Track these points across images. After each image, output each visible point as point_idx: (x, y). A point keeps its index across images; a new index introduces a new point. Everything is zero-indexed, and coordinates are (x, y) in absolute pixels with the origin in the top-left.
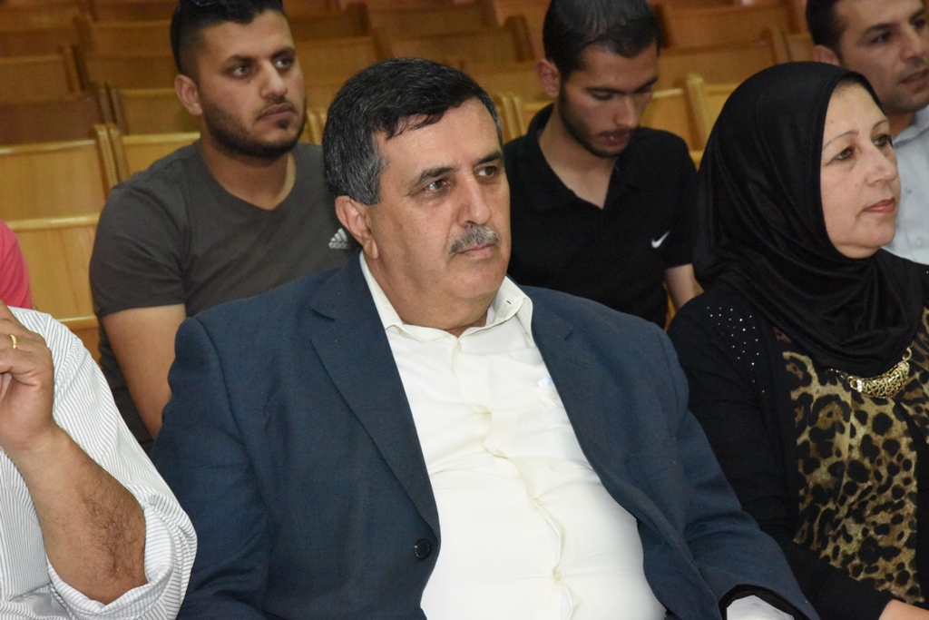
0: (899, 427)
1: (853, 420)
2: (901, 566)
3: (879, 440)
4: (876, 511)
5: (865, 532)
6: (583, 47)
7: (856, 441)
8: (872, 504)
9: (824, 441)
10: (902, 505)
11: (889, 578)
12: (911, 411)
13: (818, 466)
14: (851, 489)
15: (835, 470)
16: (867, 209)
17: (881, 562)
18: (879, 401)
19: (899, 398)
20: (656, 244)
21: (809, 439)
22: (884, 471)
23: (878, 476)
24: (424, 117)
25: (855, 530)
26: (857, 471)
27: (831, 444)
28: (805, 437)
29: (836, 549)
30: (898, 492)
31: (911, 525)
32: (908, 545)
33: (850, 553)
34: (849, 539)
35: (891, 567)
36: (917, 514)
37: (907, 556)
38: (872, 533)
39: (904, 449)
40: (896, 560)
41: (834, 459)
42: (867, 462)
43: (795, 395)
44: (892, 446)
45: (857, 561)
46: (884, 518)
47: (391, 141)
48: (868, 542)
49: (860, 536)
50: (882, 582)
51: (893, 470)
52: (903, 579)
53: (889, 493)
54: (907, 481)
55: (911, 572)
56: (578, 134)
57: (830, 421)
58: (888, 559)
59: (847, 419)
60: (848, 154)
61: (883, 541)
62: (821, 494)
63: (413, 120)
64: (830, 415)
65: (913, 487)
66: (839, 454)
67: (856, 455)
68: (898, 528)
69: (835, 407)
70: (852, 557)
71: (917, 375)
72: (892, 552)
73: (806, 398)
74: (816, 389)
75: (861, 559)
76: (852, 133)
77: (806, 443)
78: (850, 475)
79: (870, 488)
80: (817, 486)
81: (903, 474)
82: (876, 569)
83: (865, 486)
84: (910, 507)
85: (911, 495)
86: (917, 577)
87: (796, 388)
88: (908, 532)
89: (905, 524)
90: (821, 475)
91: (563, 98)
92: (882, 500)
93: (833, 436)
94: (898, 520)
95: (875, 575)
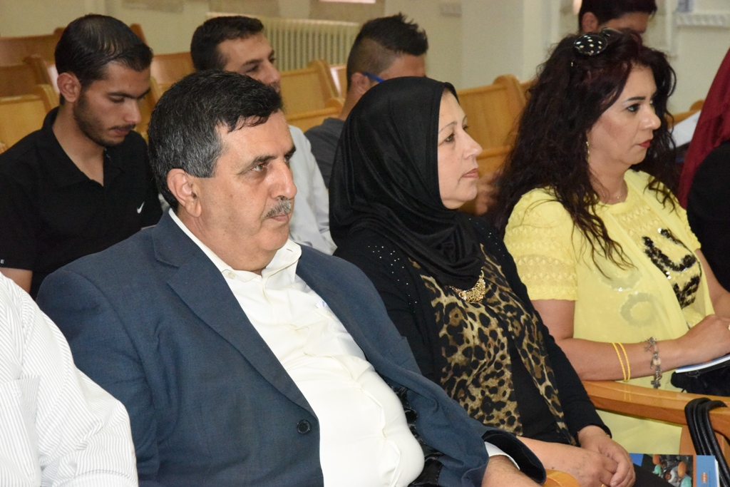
0: (494, 321)
1: (470, 319)
2: (508, 413)
3: (486, 331)
4: (487, 378)
5: (483, 393)
7: (475, 332)
8: (483, 374)
9: (457, 332)
10: (503, 373)
11: (502, 422)
12: (496, 311)
13: (456, 351)
14: (475, 364)
15: (465, 353)
16: (464, 176)
17: (495, 412)
18: (476, 306)
19: (484, 302)
20: (139, 211)
21: (447, 333)
22: (492, 352)
23: (489, 355)
25: (476, 392)
26: (479, 353)
27: (462, 336)
28: (443, 332)
29: (466, 406)
30: (498, 365)
31: (510, 386)
32: (510, 399)
33: (475, 408)
34: (473, 399)
35: (502, 414)
36: (513, 378)
37: (511, 406)
38: (487, 393)
39: (500, 336)
40: (504, 410)
41: (465, 345)
42: (483, 346)
43: (434, 304)
44: (493, 334)
45: (481, 413)
46: (493, 382)
48: (486, 400)
49: (480, 396)
50: (498, 425)
51: (496, 350)
52: (511, 421)
53: (493, 366)
54: (503, 357)
55: (516, 417)
57: (458, 320)
58: (499, 410)
59: (467, 319)
60: (451, 138)
61: (495, 398)
62: (458, 370)
64: (456, 316)
65: (508, 361)
66: (468, 342)
67: (477, 342)
68: (502, 389)
69: (457, 311)
70: (477, 410)
71: (490, 287)
72: (500, 405)
73: (440, 305)
74: (445, 300)
75: (483, 411)
76: (454, 123)
77: (445, 335)
78: (475, 356)
79: (485, 363)
80: (457, 365)
81: (501, 353)
82: (493, 417)
83: (482, 362)
84: (508, 374)
85: (507, 366)
86: (520, 420)
87: (434, 299)
88: (509, 391)
89: (506, 385)
90: (458, 357)
92: (489, 371)
93: (462, 330)
94: (502, 383)
95: (492, 421)
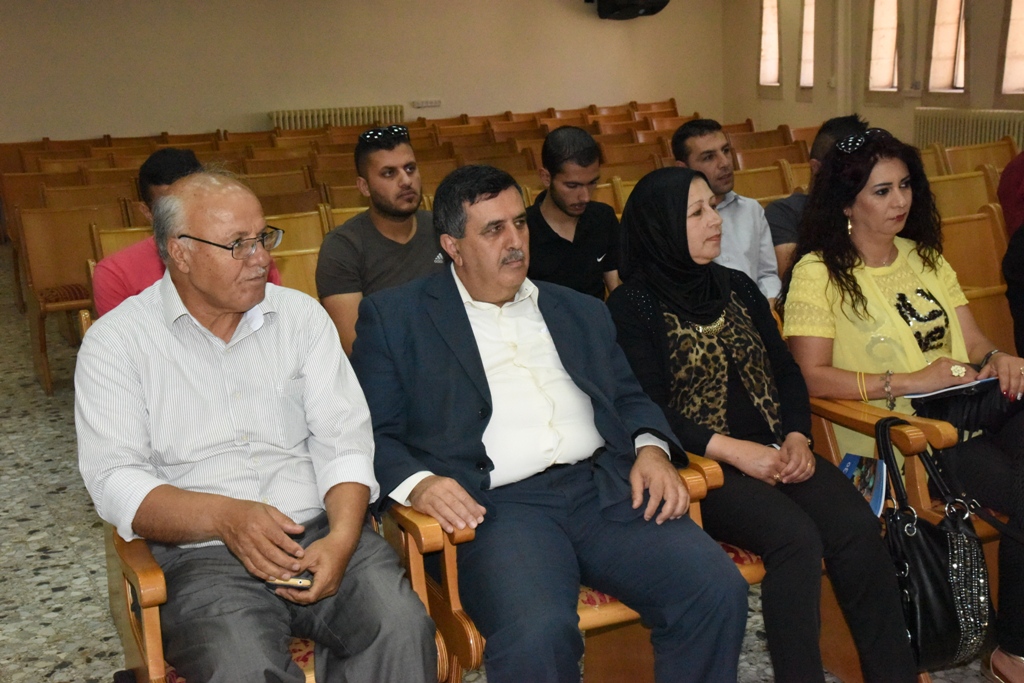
0: (719, 350)
1: (697, 346)
2: (719, 417)
3: (710, 356)
4: (708, 391)
5: (702, 401)
6: (562, 162)
7: (699, 357)
8: (706, 387)
9: (683, 358)
10: (720, 387)
11: (714, 423)
12: (725, 342)
13: (680, 369)
14: (696, 380)
15: (688, 371)
16: (708, 239)
17: (710, 416)
18: (710, 337)
19: (719, 335)
20: (599, 260)
21: (676, 356)
22: (712, 371)
23: (709, 374)
24: (489, 195)
25: (698, 400)
26: (699, 372)
27: (687, 359)
28: (674, 355)
29: (688, 410)
30: (719, 382)
31: (724, 398)
32: (723, 407)
33: (695, 411)
34: (694, 405)
35: (715, 418)
36: (727, 392)
37: (722, 412)
38: (706, 402)
39: (722, 360)
40: (717, 415)
41: (688, 366)
42: (704, 367)
43: (669, 334)
44: (716, 359)
45: (698, 415)
46: (711, 394)
47: (474, 206)
48: (704, 406)
49: (700, 403)
50: (710, 425)
51: (716, 371)
52: (719, 424)
53: (714, 382)
54: (723, 376)
55: (724, 420)
56: (559, 204)
57: (686, 347)
58: (713, 414)
59: (694, 346)
60: (698, 213)
61: (711, 406)
62: (682, 383)
63: (484, 196)
64: (686, 344)
65: (726, 379)
66: (690, 363)
67: (699, 364)
68: (718, 399)
69: (689, 340)
70: (696, 413)
71: (728, 324)
72: (715, 411)
73: (675, 335)
74: (680, 331)
75: (701, 414)
76: (701, 201)
77: (674, 358)
78: (696, 373)
79: (705, 380)
80: (680, 379)
81: (721, 373)
82: (707, 419)
83: (703, 378)
84: (724, 389)
85: (725, 383)
86: (727, 423)
87: (669, 331)
88: (723, 401)
89: (722, 397)
90: (682, 374)
91: (552, 187)
92: (711, 386)
93: (687, 354)
94: (718, 395)
95: (707, 422)
